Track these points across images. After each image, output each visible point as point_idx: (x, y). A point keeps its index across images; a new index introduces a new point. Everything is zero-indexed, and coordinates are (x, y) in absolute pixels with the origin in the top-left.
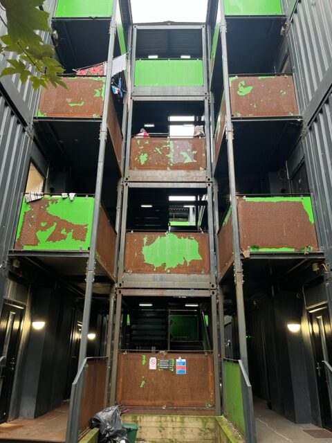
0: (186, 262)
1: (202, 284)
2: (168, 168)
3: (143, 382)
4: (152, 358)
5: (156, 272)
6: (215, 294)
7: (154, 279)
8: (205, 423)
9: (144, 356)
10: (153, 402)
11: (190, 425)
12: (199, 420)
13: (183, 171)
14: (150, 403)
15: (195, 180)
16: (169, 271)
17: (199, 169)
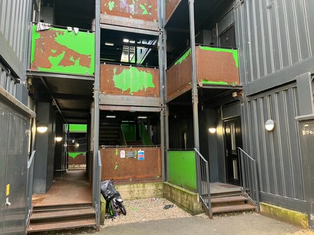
0: (144, 88)
1: (155, 103)
2: (131, 16)
3: (117, 166)
4: (122, 151)
5: (123, 94)
6: (163, 110)
7: (123, 99)
8: (157, 186)
9: (117, 150)
10: (123, 177)
11: (149, 188)
12: (154, 185)
13: (142, 21)
14: (121, 178)
15: (150, 29)
16: (132, 94)
17: (153, 21)
